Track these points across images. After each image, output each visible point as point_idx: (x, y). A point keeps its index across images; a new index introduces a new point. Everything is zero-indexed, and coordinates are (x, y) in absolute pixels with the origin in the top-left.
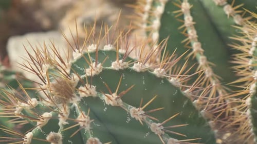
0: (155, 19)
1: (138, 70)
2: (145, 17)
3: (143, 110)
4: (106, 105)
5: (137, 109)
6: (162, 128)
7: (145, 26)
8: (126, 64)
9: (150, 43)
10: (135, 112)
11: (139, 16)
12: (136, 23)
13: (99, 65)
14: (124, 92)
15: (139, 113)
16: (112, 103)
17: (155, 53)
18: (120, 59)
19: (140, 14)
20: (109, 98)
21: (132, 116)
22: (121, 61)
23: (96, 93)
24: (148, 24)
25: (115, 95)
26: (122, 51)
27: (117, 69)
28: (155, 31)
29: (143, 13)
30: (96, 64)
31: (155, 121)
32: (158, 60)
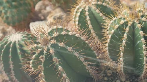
0: (77, 17)
1: (70, 34)
2: (74, 16)
3: (72, 48)
4: (60, 46)
5: (70, 48)
6: (78, 54)
7: (74, 19)
8: (67, 33)
9: (75, 25)
10: (69, 49)
11: (72, 16)
12: (71, 18)
13: (57, 33)
14: (65, 42)
15: (71, 49)
16: (61, 46)
17: (77, 28)
18: (64, 31)
19: (72, 15)
20: (61, 44)
21: (68, 50)
22: (65, 32)
23: (56, 42)
24: (75, 19)
25: (62, 43)
26: (65, 28)
27: (63, 34)
28: (77, 21)
29: (73, 15)
30: (57, 32)
31: (76, 52)
32: (78, 31)
